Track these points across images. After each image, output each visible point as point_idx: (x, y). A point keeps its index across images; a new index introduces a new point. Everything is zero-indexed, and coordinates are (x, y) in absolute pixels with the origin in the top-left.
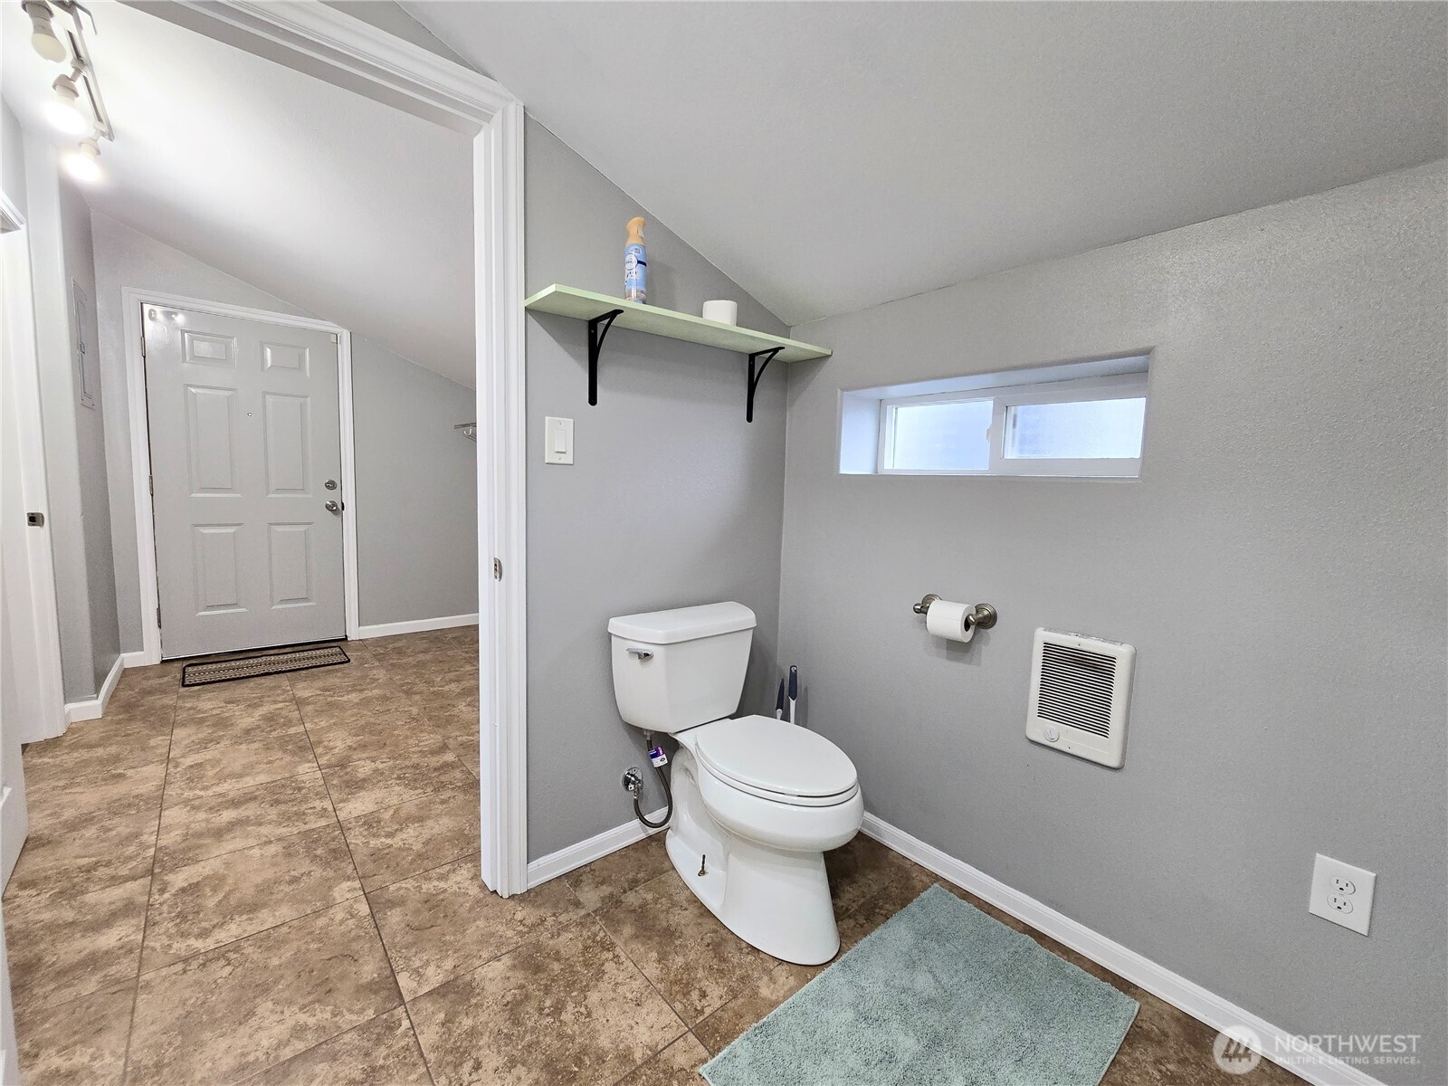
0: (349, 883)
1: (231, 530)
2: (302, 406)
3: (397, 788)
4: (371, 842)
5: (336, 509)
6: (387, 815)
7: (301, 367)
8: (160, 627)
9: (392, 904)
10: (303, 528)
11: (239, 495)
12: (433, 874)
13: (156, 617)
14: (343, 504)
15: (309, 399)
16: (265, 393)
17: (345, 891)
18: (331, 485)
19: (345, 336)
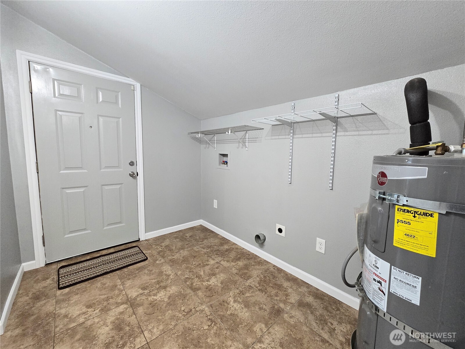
1: (82, 190)
2: (118, 123)
5: (134, 175)
7: (117, 102)
8: (44, 246)
10: (118, 186)
11: (86, 171)
13: (42, 241)
14: (137, 173)
15: (121, 119)
16: (99, 116)
18: (132, 164)
19: (138, 86)
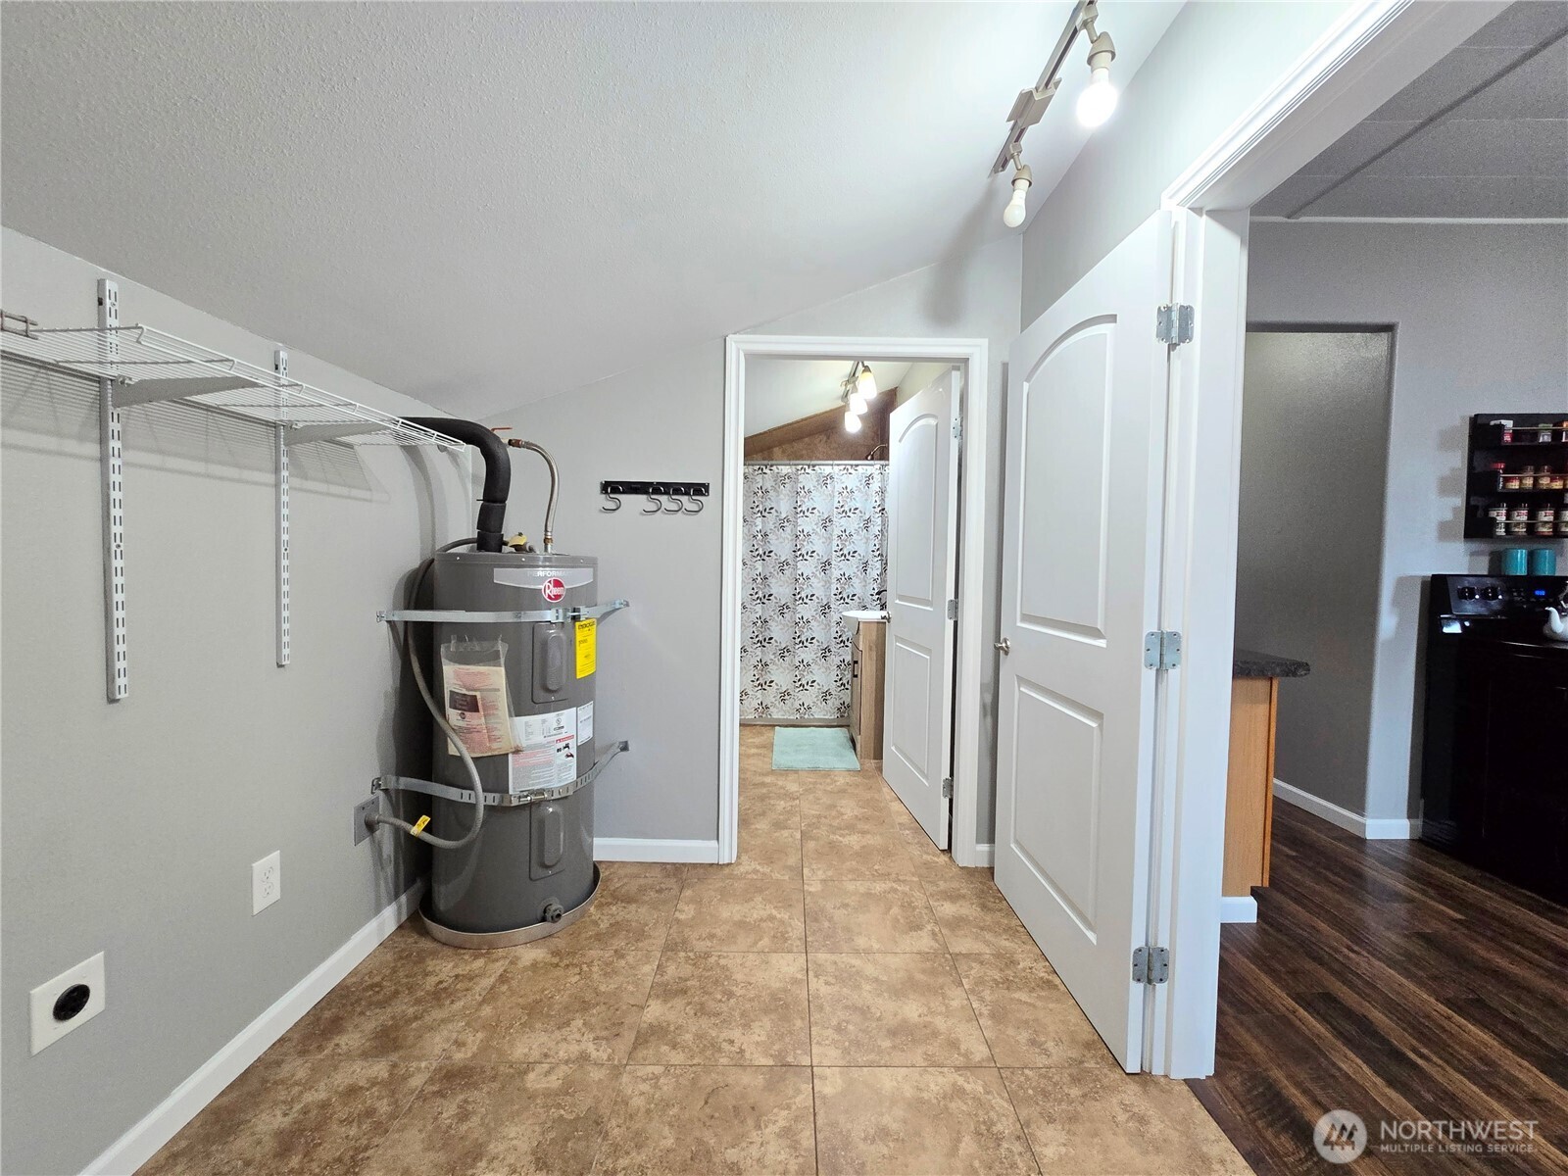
0: (810, 890)
3: (739, 977)
4: (787, 917)
6: (765, 942)
9: (791, 868)
12: (759, 876)
17: (814, 887)
